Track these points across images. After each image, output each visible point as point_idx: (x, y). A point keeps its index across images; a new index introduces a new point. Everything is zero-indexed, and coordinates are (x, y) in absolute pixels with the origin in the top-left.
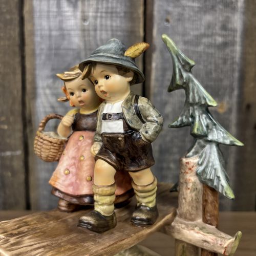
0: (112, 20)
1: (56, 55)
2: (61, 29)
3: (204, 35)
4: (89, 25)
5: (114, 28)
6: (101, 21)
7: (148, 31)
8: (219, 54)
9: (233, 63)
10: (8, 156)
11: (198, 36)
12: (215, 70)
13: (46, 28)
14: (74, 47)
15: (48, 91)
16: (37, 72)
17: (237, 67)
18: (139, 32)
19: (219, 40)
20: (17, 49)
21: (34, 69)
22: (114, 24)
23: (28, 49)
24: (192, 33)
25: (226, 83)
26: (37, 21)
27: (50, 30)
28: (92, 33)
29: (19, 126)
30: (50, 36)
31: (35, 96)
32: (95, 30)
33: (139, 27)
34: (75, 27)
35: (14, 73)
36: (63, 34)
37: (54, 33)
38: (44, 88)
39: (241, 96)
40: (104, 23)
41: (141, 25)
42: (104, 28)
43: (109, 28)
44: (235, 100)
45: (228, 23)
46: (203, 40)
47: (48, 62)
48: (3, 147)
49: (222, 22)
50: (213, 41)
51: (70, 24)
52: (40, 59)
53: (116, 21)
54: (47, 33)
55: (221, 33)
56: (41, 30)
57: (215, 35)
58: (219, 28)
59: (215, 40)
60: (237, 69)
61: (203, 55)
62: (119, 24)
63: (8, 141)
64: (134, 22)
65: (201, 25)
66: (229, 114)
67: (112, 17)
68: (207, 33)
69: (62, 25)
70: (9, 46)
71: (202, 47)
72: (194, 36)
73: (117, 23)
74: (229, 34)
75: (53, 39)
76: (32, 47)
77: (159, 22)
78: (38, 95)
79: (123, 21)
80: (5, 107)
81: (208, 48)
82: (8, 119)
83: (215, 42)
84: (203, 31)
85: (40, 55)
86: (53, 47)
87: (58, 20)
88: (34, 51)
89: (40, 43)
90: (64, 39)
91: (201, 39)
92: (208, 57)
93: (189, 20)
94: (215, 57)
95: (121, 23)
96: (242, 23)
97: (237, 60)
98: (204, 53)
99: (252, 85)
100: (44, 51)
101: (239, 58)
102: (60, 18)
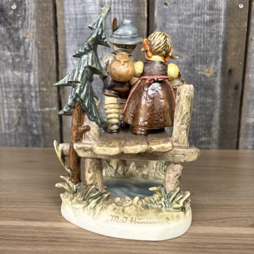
0: (122, 5)
1: (81, 33)
2: (84, 13)
3: (195, 15)
5: (125, 11)
6: (114, 6)
7: (150, 12)
8: (206, 30)
9: (218, 37)
10: (46, 111)
11: (190, 15)
12: (204, 42)
13: (73, 12)
16: (67, 47)
17: (221, 40)
18: (144, 13)
19: (207, 18)
20: (52, 30)
21: (65, 45)
22: (125, 8)
23: (59, 29)
24: (185, 13)
25: (212, 52)
26: (66, 8)
27: (76, 15)
29: (55, 89)
30: (76, 19)
31: (66, 66)
32: (110, 13)
33: (144, 10)
34: (94, 12)
35: (51, 49)
37: (79, 17)
39: (224, 62)
40: (116, 7)
41: (146, 8)
42: (117, 11)
43: (121, 12)
44: (219, 66)
45: (215, 3)
46: (194, 19)
47: (74, 39)
48: (43, 104)
49: (210, 3)
50: (203, 19)
51: (91, 9)
52: (69, 37)
53: (126, 5)
54: (74, 16)
55: (208, 12)
56: (69, 14)
57: (204, 14)
58: (207, 8)
59: (204, 18)
60: (222, 41)
61: (194, 30)
62: (128, 8)
63: (47, 99)
64: (140, 6)
65: (193, 6)
66: (215, 77)
67: (122, 2)
68: (197, 12)
69: (85, 10)
70: (46, 27)
71: (193, 24)
72: (187, 15)
73: (127, 7)
74: (215, 13)
75: (79, 21)
76: (63, 28)
77: (159, 5)
78: (68, 65)
79: (131, 5)
80: (44, 74)
81: (198, 25)
82: (46, 83)
83: (204, 20)
84: (194, 11)
85: (69, 34)
86: (79, 28)
87: (81, 6)
88: (64, 30)
89: (69, 25)
90: (86, 21)
91: (192, 18)
92: (198, 32)
93: (183, 2)
94: (204, 32)
95: (130, 7)
96: (226, 4)
97: (221, 34)
98: (195, 29)
99: (233, 54)
100: (72, 31)
101: (224, 32)
102: (83, 5)
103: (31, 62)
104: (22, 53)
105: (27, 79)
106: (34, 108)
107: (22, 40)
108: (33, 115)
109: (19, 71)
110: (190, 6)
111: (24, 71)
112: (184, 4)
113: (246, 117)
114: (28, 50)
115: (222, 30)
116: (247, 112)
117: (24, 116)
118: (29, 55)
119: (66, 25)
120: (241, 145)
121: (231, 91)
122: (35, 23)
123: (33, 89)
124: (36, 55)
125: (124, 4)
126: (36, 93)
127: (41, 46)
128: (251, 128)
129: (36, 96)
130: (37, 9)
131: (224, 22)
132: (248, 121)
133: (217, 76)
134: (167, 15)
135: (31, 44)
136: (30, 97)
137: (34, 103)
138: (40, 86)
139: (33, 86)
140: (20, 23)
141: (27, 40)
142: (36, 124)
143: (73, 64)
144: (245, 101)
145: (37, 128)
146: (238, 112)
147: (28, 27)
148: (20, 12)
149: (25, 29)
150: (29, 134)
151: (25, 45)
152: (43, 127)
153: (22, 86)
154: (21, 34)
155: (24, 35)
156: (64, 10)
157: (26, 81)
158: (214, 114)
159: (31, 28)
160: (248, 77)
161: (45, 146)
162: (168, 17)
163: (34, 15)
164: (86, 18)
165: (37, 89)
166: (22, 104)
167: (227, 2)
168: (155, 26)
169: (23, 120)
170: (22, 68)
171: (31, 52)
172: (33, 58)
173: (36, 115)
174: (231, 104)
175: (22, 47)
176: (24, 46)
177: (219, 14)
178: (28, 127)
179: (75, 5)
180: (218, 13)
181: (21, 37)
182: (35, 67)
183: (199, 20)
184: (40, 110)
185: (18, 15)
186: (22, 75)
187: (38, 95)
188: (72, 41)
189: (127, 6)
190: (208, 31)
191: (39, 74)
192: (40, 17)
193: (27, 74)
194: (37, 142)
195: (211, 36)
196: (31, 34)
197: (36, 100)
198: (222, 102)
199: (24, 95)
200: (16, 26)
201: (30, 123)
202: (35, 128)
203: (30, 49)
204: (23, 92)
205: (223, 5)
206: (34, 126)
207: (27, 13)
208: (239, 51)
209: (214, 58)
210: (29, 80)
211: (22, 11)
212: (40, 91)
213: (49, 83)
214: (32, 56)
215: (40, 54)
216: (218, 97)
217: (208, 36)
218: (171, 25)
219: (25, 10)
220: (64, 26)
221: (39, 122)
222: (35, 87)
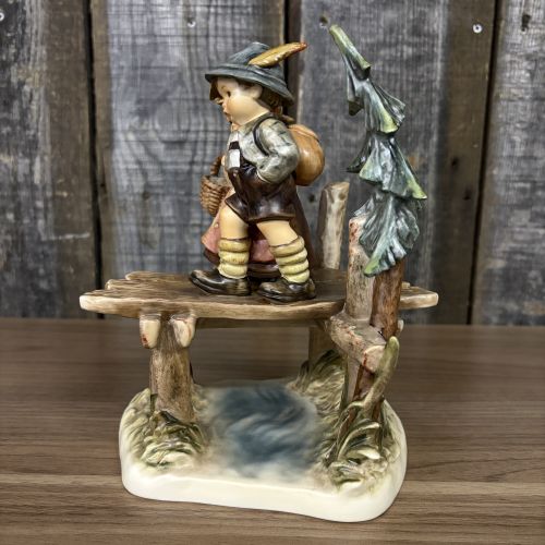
0: (233, 20)
1: (144, 77)
2: (152, 35)
3: (384, 44)
4: (195, 28)
5: (237, 33)
6: (216, 21)
8: (407, 76)
9: (430, 91)
10: (68, 241)
11: (373, 45)
13: (128, 32)
14: (173, 64)
15: (131, 137)
16: (114, 105)
17: (436, 98)
18: (279, 38)
19: (408, 51)
20: (82, 68)
21: (109, 101)
22: (237, 26)
23: (97, 66)
24: (363, 40)
25: (418, 123)
26: (112, 22)
27: (134, 37)
28: (202, 41)
29: (87, 193)
30: (134, 46)
31: (111, 144)
32: (207, 36)
33: (278, 32)
34: (173, 32)
35: (78, 108)
36: (155, 42)
38: (124, 132)
39: (442, 144)
40: (220, 24)
41: (282, 27)
42: (220, 32)
43: (229, 33)
44: (433, 150)
45: (424, 23)
46: (382, 53)
47: (131, 89)
48: (61, 226)
49: (413, 20)
50: (399, 54)
51: (165, 26)
52: (118, 85)
53: (240, 20)
54: (130, 40)
55: (411, 40)
56: (119, 36)
57: (402, 44)
58: (408, 32)
59: (402, 52)
60: (438, 100)
61: (381, 76)
62: (245, 27)
63: (69, 216)
64: (269, 22)
65: (379, 27)
66: (424, 173)
67: (233, 13)
68: (388, 40)
69: (153, 27)
70: (68, 62)
71: (380, 63)
72: (367, 44)
73: (241, 24)
74: (424, 42)
75: (139, 51)
76: (105, 64)
77: (309, 21)
78: (115, 143)
79: (252, 21)
80: (64, 161)
81: (390, 66)
82: (68, 181)
83: (402, 56)
84: (381, 37)
85: (118, 77)
86: (139, 65)
87: (145, 20)
88: (108, 69)
89: (118, 58)
90: (156, 51)
91: (378, 50)
92: (389, 80)
93: (359, 18)
94: (401, 80)
95: (248, 24)
96: (446, 23)
97: (437, 85)
98: (384, 73)
99: (462, 126)
100: (125, 71)
101: (442, 81)
102: (150, 16)
103: (34, 136)
104: (15, 115)
105: (27, 171)
106: (42, 234)
107: (16, 87)
108: (40, 250)
109: (9, 154)
110: (373, 26)
111: (21, 154)
112: (361, 21)
113: (487, 257)
114: (28, 108)
115: (439, 78)
116: (490, 248)
117: (20, 251)
118: (32, 119)
119: (112, 59)
120: (476, 316)
121: (457, 204)
122: (44, 52)
123: (38, 194)
124: (47, 121)
125: (237, 17)
126: (46, 201)
127: (56, 102)
128: (497, 279)
129: (46, 209)
130: (50, 21)
131: (442, 61)
132: (491, 266)
133: (428, 171)
134: (325, 43)
135: (36, 97)
136: (32, 211)
137: (41, 222)
138: (54, 187)
139: (40, 187)
140: (13, 50)
141: (27, 88)
142: (45, 268)
143: (127, 141)
144: (484, 225)
145: (47, 276)
146: (471, 248)
147: (29, 59)
148: (12, 27)
149: (22, 65)
150: (29, 288)
151: (23, 98)
152: (60, 275)
153: (16, 187)
154: (15, 75)
155: (21, 77)
156: (107, 27)
157: (25, 175)
158: (422, 252)
159: (37, 63)
160: (492, 176)
161: (64, 316)
162: (328, 47)
163: (43, 34)
164: (156, 44)
165: (49, 194)
166: (15, 224)
167: (449, 21)
168: (300, 64)
169: (16, 258)
170: (16, 147)
171: (35, 114)
172: (40, 127)
173: (46, 248)
174: (456, 231)
175: (16, 103)
176: (21, 101)
177: (433, 45)
178: (29, 275)
179: (131, 15)
180: (431, 42)
181: (14, 80)
182: (45, 146)
183: (391, 55)
184: (53, 238)
185: (9, 35)
186: (16, 163)
187: (50, 205)
188: (125, 91)
189: (243, 22)
190: (411, 79)
191: (53, 161)
192: (56, 39)
193: (27, 161)
194: (48, 307)
195: (417, 89)
196: (37, 76)
197: (46, 217)
198: (437, 225)
199: (19, 205)
200: (4, 58)
201: (31, 265)
202: (43, 277)
203: (34, 107)
204: (18, 200)
205: (441, 26)
206: (41, 271)
207: (28, 30)
208: (473, 121)
209: (422, 135)
210: (32, 172)
211: (17, 26)
212: (54, 197)
213: (73, 182)
214: (38, 121)
215: (56, 120)
216: (430, 215)
217: (410, 88)
218: (335, 64)
219: (24, 24)
220: (108, 60)
221: (53, 264)
222: (44, 188)
